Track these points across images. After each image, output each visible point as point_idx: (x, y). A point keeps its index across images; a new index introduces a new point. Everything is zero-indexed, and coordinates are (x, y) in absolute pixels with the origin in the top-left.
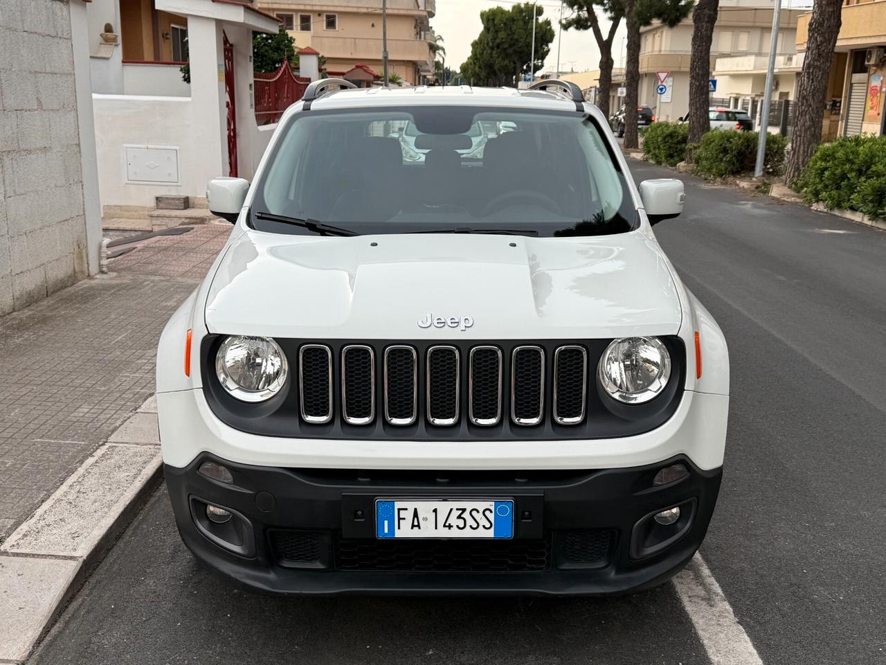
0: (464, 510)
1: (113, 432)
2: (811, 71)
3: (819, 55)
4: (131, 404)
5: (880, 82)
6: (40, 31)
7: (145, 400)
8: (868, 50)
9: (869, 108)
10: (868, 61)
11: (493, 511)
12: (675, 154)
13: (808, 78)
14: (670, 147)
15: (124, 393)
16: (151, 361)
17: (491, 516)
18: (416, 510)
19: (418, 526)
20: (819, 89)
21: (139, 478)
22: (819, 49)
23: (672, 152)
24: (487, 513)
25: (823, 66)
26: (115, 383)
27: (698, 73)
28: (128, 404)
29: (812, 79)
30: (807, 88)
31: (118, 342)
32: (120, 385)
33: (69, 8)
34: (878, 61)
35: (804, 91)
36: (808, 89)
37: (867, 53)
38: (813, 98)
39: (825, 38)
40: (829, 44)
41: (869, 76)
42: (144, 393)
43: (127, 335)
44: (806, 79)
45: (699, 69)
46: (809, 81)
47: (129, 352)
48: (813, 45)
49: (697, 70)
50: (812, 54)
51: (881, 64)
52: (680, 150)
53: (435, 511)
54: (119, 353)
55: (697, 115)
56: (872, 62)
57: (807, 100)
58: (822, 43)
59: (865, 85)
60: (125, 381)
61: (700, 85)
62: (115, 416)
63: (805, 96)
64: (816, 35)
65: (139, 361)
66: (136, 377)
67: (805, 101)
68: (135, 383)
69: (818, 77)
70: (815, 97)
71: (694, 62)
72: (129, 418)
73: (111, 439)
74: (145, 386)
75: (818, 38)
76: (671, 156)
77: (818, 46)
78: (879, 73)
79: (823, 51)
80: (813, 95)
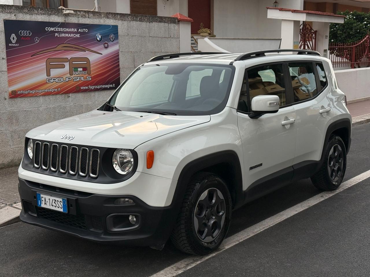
0: (56, 200)
6: (159, 36)
11: (62, 202)
17: (62, 204)
18: (45, 198)
19: (46, 204)
24: (61, 202)
33: (179, 26)
53: (49, 199)
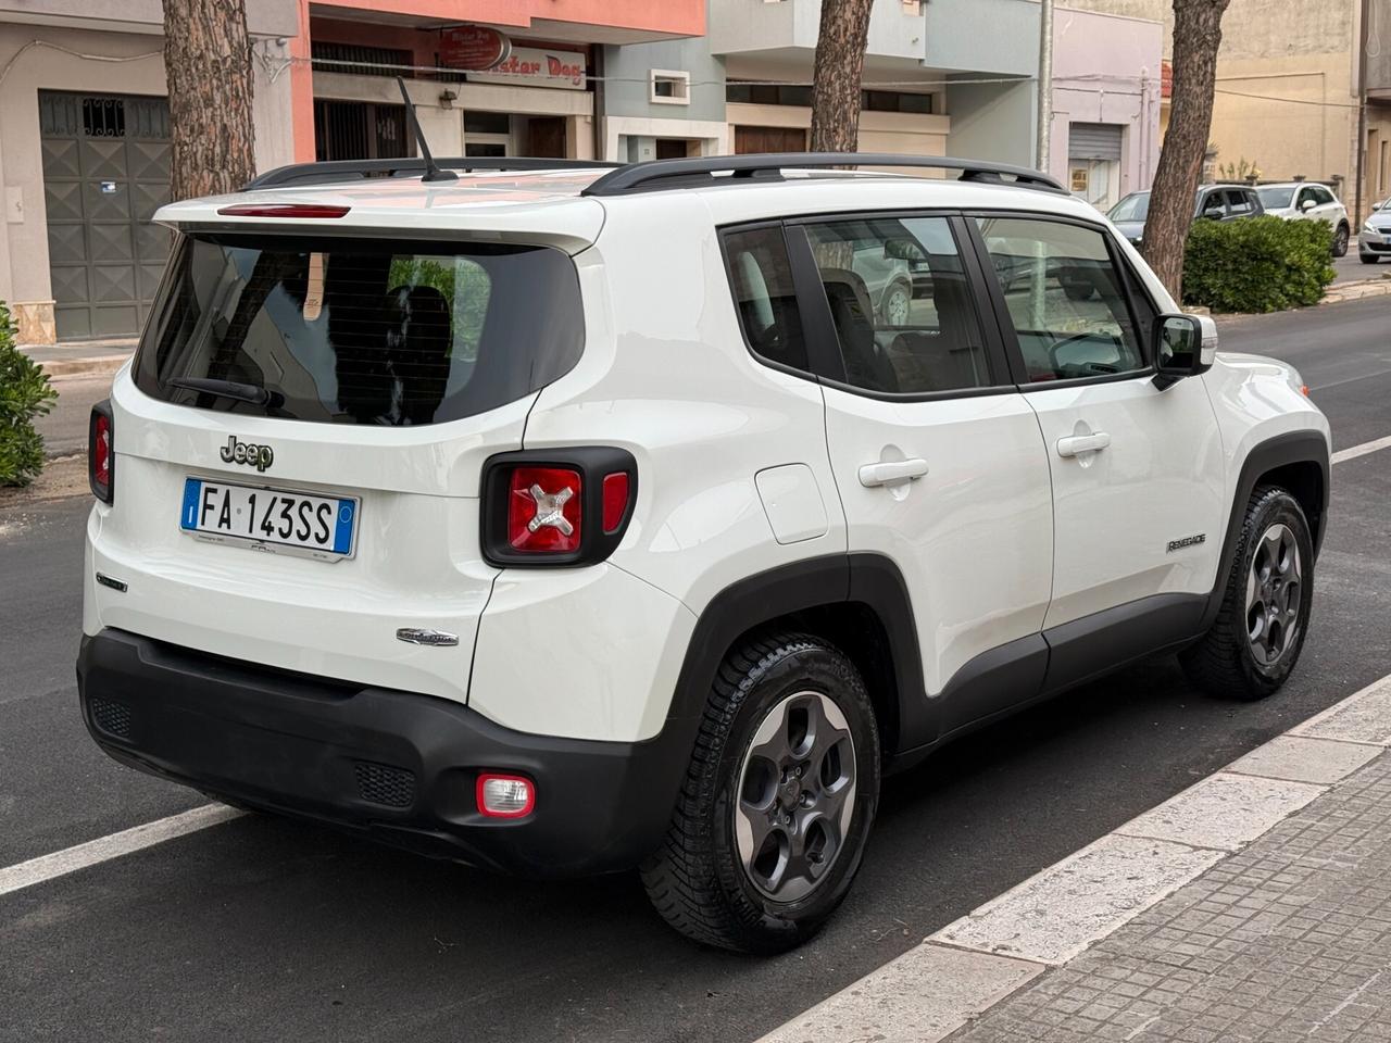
1: (1377, 759)
4: (1338, 798)
7: (1309, 805)
15: (1351, 821)
16: (1275, 896)
21: (1339, 709)
26: (1371, 844)
28: (1345, 799)
31: (1361, 979)
32: (1358, 840)
42: (1308, 817)
43: (1327, 1008)
47: (1328, 932)
54: (1358, 933)
60: (1346, 848)
62: (1372, 781)
65: (1304, 899)
66: (1318, 856)
68: (1324, 840)
72: (1346, 777)
73: (1379, 751)
74: (1303, 831)
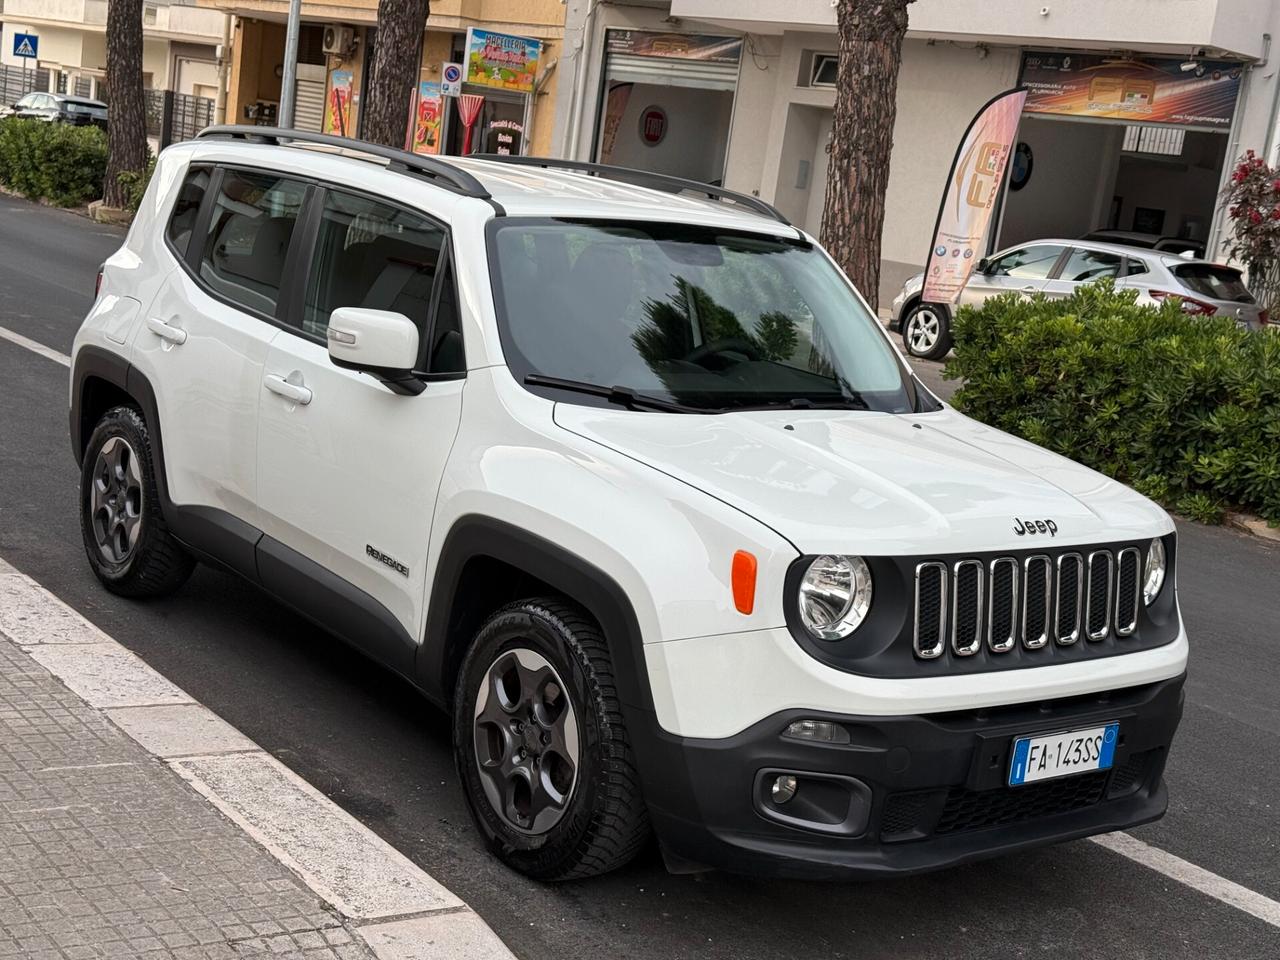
0: (1081, 741)
2: (387, 82)
3: (399, 58)
5: (348, 85)
8: (327, 27)
9: (331, 126)
10: (328, 47)
11: (1102, 737)
12: (72, 185)
13: (382, 93)
14: (61, 171)
17: (1100, 745)
18: (1044, 747)
19: (1045, 766)
20: (399, 113)
22: (398, 48)
23: (65, 182)
24: (1098, 741)
25: (404, 77)
27: (124, 45)
29: (389, 96)
30: (381, 109)
34: (345, 50)
35: (376, 115)
36: (383, 112)
37: (325, 31)
38: (390, 127)
39: (406, 31)
40: (413, 43)
41: (328, 71)
44: (378, 94)
45: (125, 38)
46: (384, 99)
48: (389, 40)
49: (122, 37)
50: (387, 53)
51: (348, 54)
52: (80, 178)
53: (1059, 746)
55: (125, 119)
56: (336, 49)
57: (380, 129)
58: (403, 38)
59: (323, 86)
61: (128, 66)
63: (379, 123)
64: (393, 24)
67: (378, 131)
69: (397, 94)
70: (394, 126)
71: (115, 22)
75: (397, 30)
76: (64, 188)
77: (396, 42)
78: (345, 68)
79: (405, 52)
80: (391, 123)
